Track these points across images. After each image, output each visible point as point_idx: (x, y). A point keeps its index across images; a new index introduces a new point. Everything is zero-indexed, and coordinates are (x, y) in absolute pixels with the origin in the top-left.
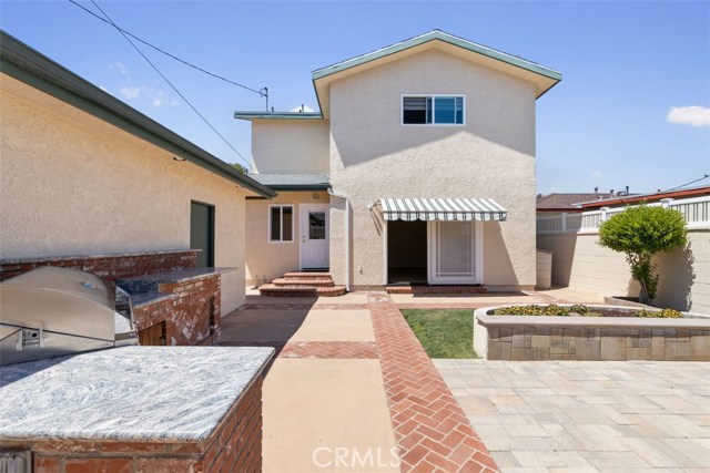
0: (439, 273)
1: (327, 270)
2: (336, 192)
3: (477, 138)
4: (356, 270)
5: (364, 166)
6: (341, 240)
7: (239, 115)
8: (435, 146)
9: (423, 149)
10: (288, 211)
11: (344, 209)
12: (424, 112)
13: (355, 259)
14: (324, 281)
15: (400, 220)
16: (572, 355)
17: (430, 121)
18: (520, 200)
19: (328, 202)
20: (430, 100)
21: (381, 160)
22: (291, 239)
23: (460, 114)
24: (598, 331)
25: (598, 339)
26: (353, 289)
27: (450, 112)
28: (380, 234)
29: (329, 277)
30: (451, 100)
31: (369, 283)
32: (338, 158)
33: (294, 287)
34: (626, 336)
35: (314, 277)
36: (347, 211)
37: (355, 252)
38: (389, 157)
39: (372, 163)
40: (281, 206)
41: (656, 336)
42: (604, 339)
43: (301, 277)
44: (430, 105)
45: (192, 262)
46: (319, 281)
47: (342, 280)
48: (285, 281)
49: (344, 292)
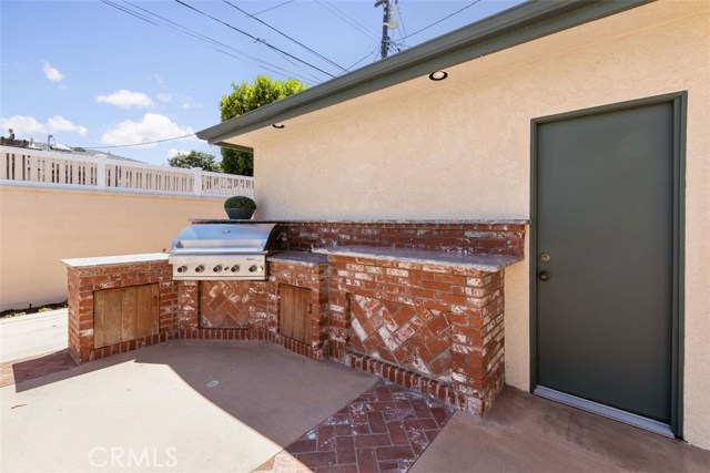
45: (501, 243)
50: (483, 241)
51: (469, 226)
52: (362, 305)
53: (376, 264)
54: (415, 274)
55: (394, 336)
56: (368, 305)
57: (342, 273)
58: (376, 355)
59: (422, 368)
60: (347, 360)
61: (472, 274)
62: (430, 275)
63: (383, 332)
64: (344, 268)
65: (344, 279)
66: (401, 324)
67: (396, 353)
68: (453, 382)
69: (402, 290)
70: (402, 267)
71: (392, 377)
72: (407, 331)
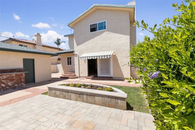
0: (101, 73)
1: (74, 72)
2: (76, 53)
3: (110, 33)
4: (80, 72)
6: (77, 65)
7: (65, 36)
8: (98, 37)
10: (70, 58)
11: (77, 57)
12: (95, 28)
13: (80, 70)
14: (74, 75)
15: (92, 59)
16: (64, 97)
17: (97, 30)
18: (124, 51)
19: (74, 55)
20: (97, 24)
21: (85, 43)
23: (105, 26)
24: (70, 91)
25: (70, 94)
26: (80, 77)
27: (102, 26)
28: (85, 63)
29: (75, 74)
30: (102, 23)
32: (76, 44)
33: (66, 76)
34: (77, 94)
35: (72, 74)
36: (78, 58)
37: (80, 68)
38: (87, 42)
40: (69, 57)
41: (84, 95)
42: (71, 94)
44: (97, 26)
45: (22, 71)
46: (72, 75)
47: (77, 75)
48: (66, 75)
49: (77, 78)
50: (19, 70)
51: (18, 69)
53: (8, 75)
54: (16, 75)
55: (11, 83)
56: (5, 81)
58: (8, 87)
59: (16, 85)
60: (2, 90)
61: (24, 73)
62: (18, 74)
63: (9, 84)
67: (12, 85)
68: (21, 84)
69: (14, 77)
70: (14, 74)
71: (13, 88)
72: (14, 82)
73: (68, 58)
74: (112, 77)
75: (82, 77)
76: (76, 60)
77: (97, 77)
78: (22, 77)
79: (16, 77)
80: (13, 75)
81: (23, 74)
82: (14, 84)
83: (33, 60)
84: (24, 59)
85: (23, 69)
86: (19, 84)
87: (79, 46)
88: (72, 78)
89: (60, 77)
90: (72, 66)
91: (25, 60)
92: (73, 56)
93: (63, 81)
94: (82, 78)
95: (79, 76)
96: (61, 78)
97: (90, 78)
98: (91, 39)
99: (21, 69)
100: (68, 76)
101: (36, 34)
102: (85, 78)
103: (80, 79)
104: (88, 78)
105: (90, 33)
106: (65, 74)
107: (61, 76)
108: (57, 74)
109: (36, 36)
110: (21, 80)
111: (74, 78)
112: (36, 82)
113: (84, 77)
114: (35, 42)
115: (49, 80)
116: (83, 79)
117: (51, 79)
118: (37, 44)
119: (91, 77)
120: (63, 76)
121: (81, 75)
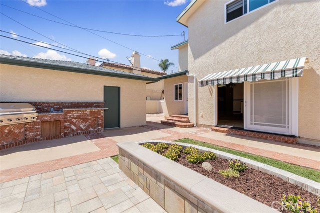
0: (253, 122)
1: (187, 115)
2: (191, 74)
4: (200, 116)
5: (204, 57)
7: (173, 48)
9: (240, 35)
10: (180, 88)
11: (193, 82)
12: (241, 8)
13: (199, 109)
14: (186, 120)
17: (246, 12)
19: (187, 80)
21: (212, 51)
22: (181, 99)
24: (162, 178)
26: (198, 126)
28: (212, 95)
29: (188, 118)
31: (206, 124)
32: (192, 56)
33: (171, 121)
35: (181, 117)
36: (194, 84)
39: (208, 54)
40: (178, 84)
43: (177, 117)
44: (245, 2)
46: (183, 120)
47: (193, 120)
48: (171, 118)
49: (192, 126)
50: (97, 105)
51: (95, 103)
52: (74, 121)
53: (81, 111)
54: (91, 112)
55: (84, 126)
56: (76, 121)
57: (69, 115)
58: (79, 131)
59: (91, 129)
60: (71, 135)
61: (102, 110)
62: (94, 111)
63: (81, 126)
64: (70, 113)
65: (70, 116)
66: (86, 123)
67: (85, 129)
68: (98, 129)
69: (88, 115)
70: (88, 111)
71: (85, 133)
72: (88, 123)
73: (176, 87)
74: (293, 136)
75: (203, 126)
76: (190, 89)
77: (242, 129)
78: (99, 116)
79: (91, 115)
80: (86, 112)
81: (100, 111)
82: (88, 126)
83: (119, 88)
84: (105, 86)
85: (103, 103)
86: (95, 128)
87: (199, 60)
88: (181, 126)
89: (161, 121)
90: (183, 102)
91: (106, 88)
92: (186, 83)
93: (164, 130)
94: (202, 128)
95: (197, 124)
96: (163, 123)
97: (223, 132)
98: (228, 38)
99: (100, 103)
100: (174, 122)
101: (134, 53)
102: (211, 130)
103: (199, 131)
104: (217, 131)
105: (225, 23)
106: (170, 116)
107: (164, 119)
108: (158, 116)
109: (133, 57)
110: (98, 121)
111: (185, 126)
112: (121, 127)
113: (208, 126)
114: (131, 65)
115: (142, 126)
116: (206, 131)
117: (146, 124)
118: (134, 68)
119: (225, 129)
120: (166, 120)
121: (201, 122)
